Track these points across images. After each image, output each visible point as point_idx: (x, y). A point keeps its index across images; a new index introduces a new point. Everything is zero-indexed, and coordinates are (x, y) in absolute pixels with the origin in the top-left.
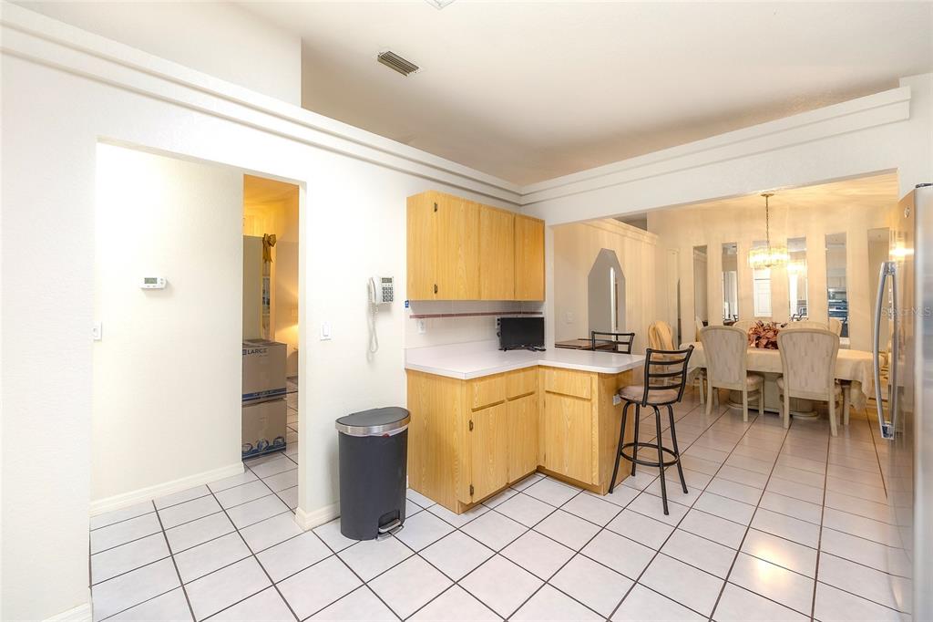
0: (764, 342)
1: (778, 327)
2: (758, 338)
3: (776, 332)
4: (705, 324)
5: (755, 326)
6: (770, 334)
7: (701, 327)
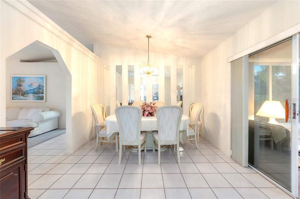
0: (147, 113)
1: (152, 105)
2: (144, 111)
3: (152, 108)
4: (121, 104)
5: (142, 104)
6: (149, 109)
7: (119, 105)
